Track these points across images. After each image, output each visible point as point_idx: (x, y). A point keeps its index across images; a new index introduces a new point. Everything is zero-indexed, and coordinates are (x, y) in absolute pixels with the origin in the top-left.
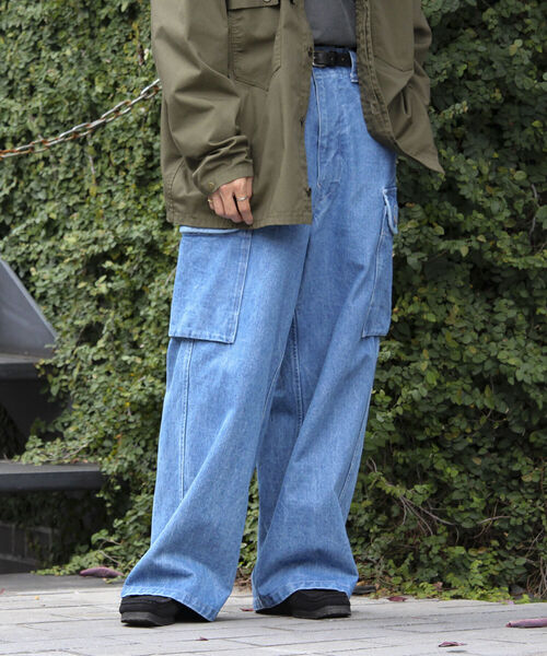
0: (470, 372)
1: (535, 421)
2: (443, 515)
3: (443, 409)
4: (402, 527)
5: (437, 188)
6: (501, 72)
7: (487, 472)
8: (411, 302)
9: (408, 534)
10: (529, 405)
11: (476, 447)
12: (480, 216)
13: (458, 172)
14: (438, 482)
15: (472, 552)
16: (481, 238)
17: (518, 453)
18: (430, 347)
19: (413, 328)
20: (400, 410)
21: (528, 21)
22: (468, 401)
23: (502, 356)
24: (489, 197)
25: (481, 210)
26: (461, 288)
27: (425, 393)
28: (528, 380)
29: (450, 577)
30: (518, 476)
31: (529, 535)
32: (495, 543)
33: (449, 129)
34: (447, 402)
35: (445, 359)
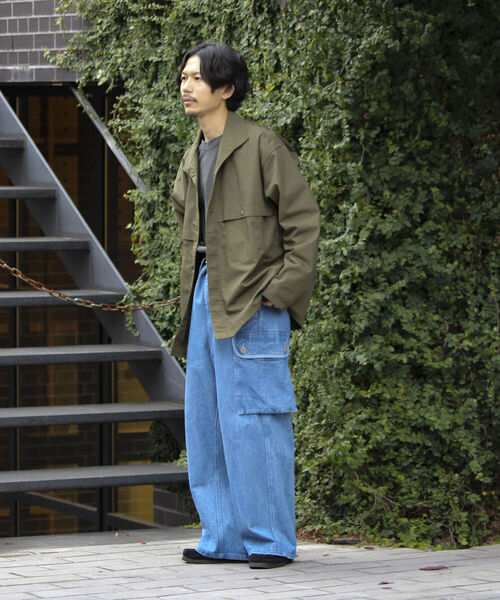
0: (409, 424)
1: (446, 450)
2: (397, 501)
3: (395, 444)
4: (374, 508)
5: (390, 326)
6: (425, 262)
7: (421, 477)
8: (377, 387)
9: (377, 511)
10: (443, 442)
11: (414, 464)
12: (414, 341)
13: (401, 317)
14: (394, 483)
15: (412, 521)
16: (415, 352)
17: (437, 467)
18: (388, 411)
19: (379, 401)
20: (371, 447)
21: (440, 234)
22: (409, 440)
23: (427, 415)
24: (419, 329)
25: (414, 337)
26: (405, 379)
27: (384, 437)
28: (441, 428)
29: (400, 535)
30: (437, 479)
31: (443, 511)
32: (425, 515)
33: (397, 293)
34: (397, 440)
35: (397, 417)
